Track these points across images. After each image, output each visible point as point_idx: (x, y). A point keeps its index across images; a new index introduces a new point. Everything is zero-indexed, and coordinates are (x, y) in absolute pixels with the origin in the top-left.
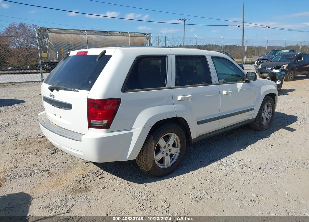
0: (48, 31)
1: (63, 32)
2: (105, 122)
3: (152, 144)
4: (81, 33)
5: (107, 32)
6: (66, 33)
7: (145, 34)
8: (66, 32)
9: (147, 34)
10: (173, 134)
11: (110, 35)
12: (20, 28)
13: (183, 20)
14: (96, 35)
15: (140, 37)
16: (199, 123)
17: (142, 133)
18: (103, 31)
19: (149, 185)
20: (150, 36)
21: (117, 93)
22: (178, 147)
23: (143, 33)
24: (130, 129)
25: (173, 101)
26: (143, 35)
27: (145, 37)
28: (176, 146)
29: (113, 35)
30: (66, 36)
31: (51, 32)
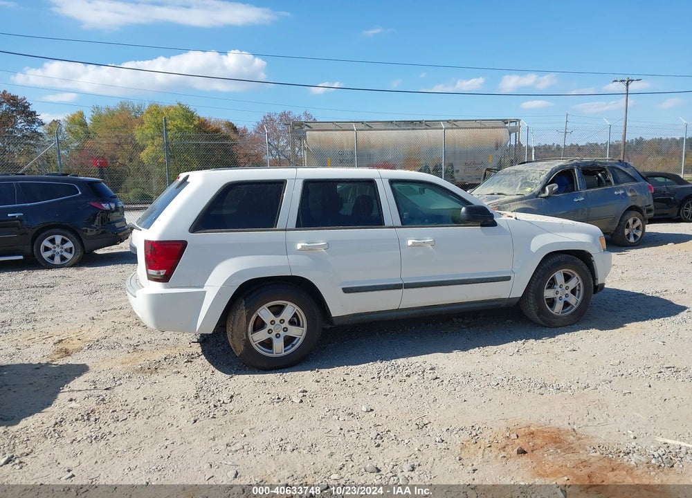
0: (306, 128)
1: (332, 126)
2: (163, 272)
3: (242, 312)
4: (368, 128)
5: (420, 122)
6: (339, 130)
7: (505, 122)
8: (338, 128)
9: (511, 122)
10: (289, 303)
11: (426, 129)
12: (281, 120)
13: (624, 81)
14: (397, 130)
15: (493, 128)
16: (346, 290)
17: (219, 293)
18: (412, 122)
19: (236, 377)
20: (518, 125)
21: (182, 233)
22: (303, 327)
23: (503, 120)
24: (202, 287)
25: (287, 249)
26: (501, 124)
27: (507, 127)
28: (301, 325)
29: (433, 129)
30: (337, 135)
31: (311, 129)
